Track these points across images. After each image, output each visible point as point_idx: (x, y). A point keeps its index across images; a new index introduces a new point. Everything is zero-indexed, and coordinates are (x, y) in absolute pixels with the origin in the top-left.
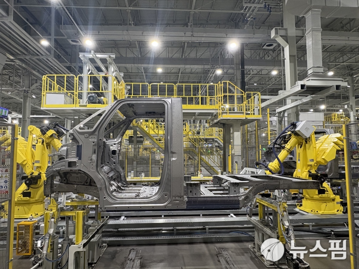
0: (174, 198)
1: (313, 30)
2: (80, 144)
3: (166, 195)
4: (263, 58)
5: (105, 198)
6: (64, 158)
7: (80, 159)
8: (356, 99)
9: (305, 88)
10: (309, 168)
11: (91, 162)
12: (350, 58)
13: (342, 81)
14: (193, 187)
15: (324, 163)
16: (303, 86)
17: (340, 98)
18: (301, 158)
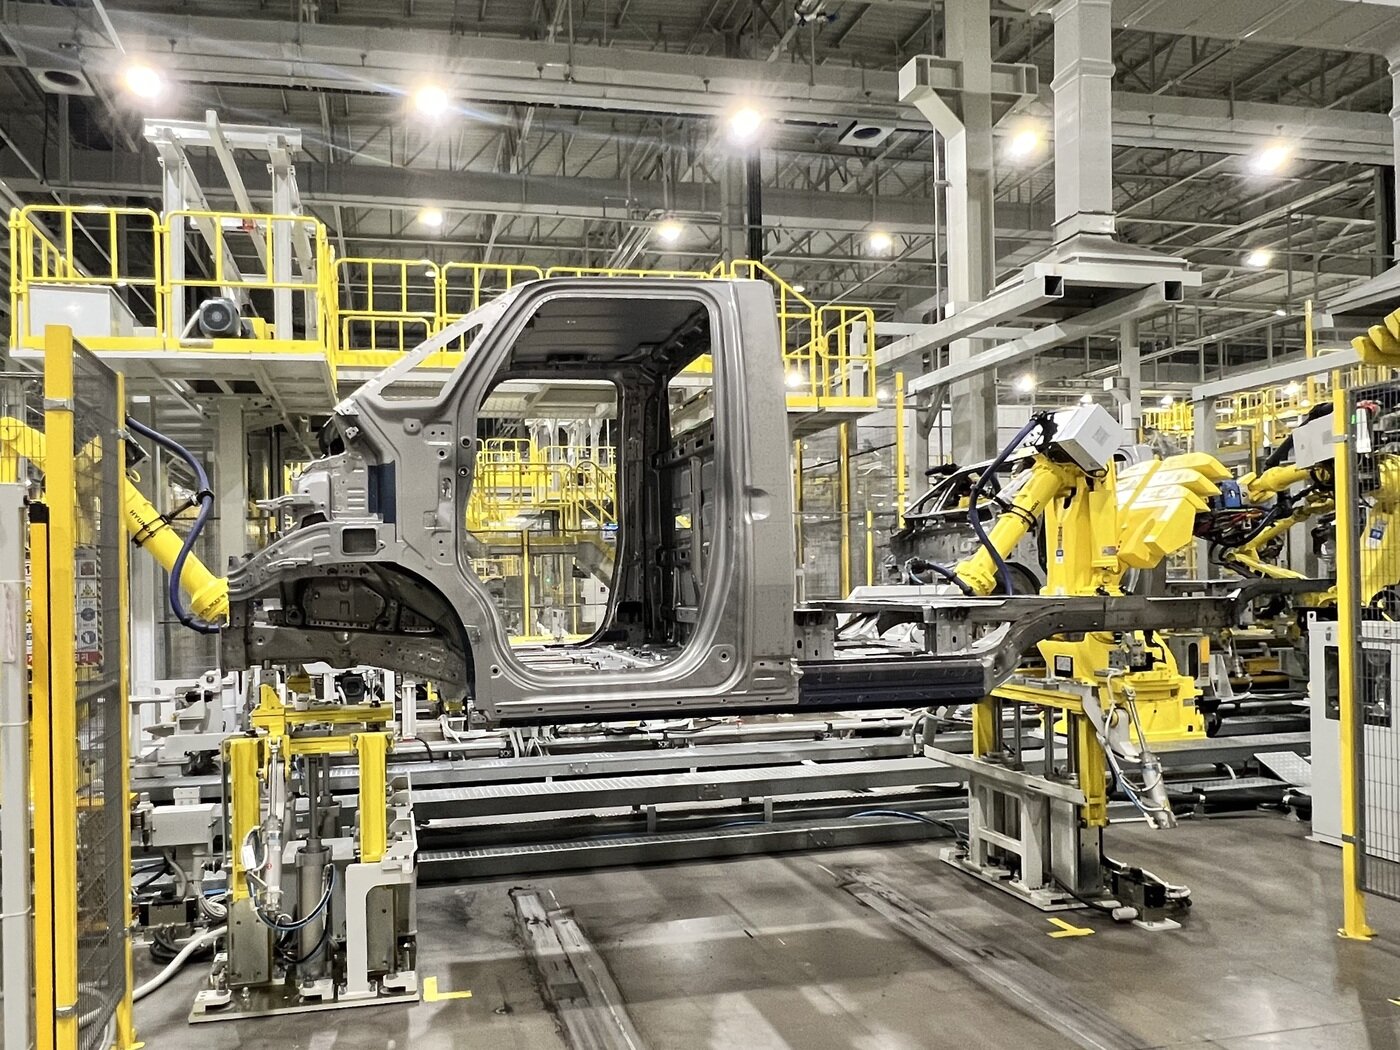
0: (757, 665)
1: (1084, 68)
2: (387, 460)
3: (724, 656)
4: (822, 187)
5: (495, 671)
6: (321, 518)
7: (390, 518)
8: (1142, 353)
9: (1057, 290)
10: (1098, 579)
11: (435, 532)
12: (1136, 199)
13: (1183, 265)
14: (808, 625)
15: (1147, 559)
16: (1051, 283)
17: (1083, 355)
18: (1069, 546)
